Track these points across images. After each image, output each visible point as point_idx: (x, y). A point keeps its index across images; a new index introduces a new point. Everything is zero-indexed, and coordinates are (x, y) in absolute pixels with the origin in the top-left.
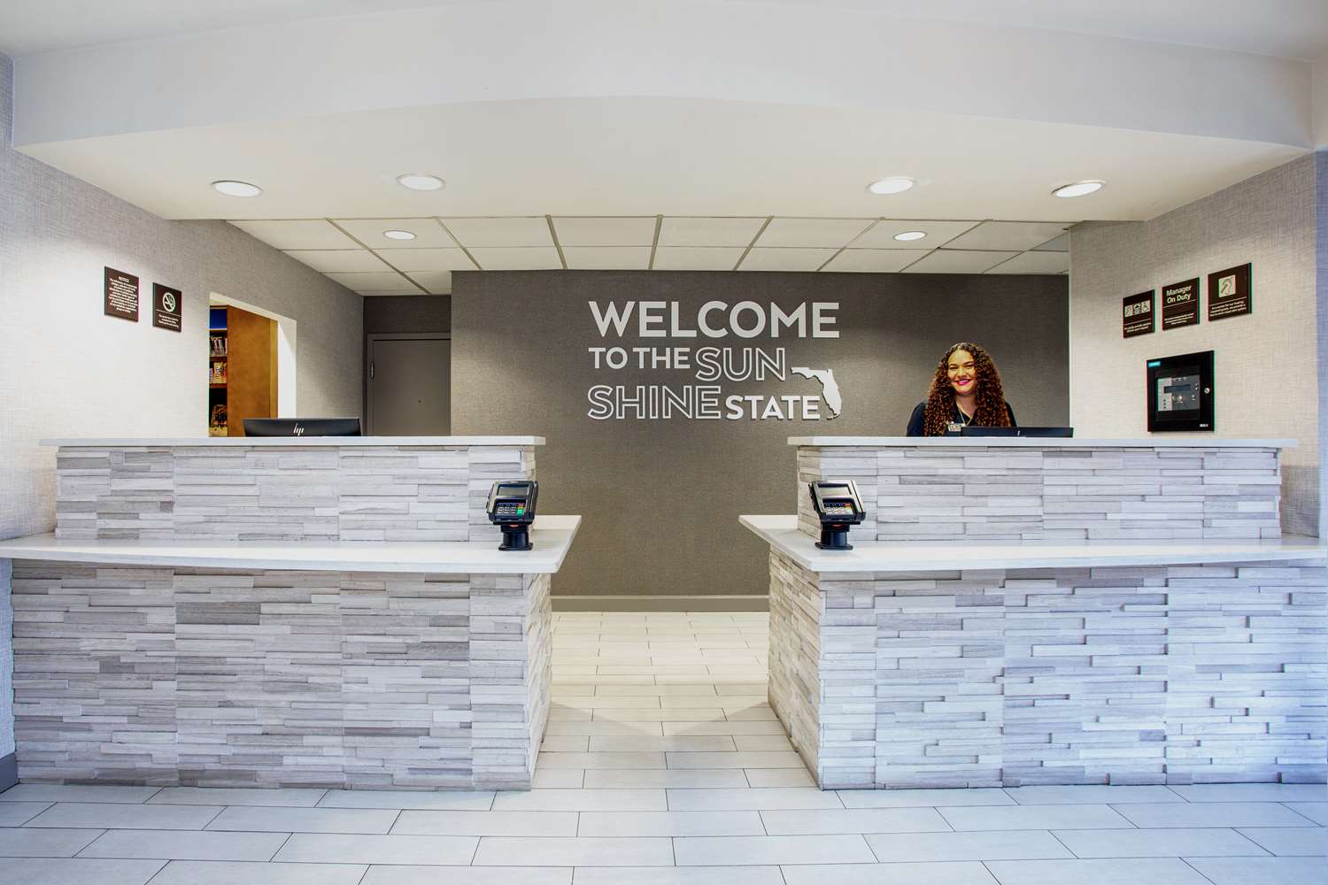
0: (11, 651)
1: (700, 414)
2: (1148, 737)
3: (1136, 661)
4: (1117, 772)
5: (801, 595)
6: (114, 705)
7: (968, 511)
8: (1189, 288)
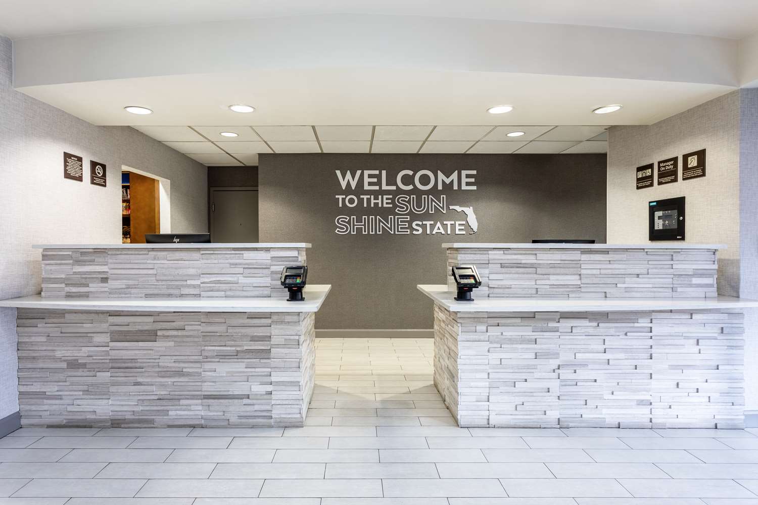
0: (17, 357)
1: (398, 231)
2: (641, 403)
3: (635, 362)
4: (624, 421)
5: (449, 326)
6: (75, 385)
7: (538, 282)
8: (672, 162)
